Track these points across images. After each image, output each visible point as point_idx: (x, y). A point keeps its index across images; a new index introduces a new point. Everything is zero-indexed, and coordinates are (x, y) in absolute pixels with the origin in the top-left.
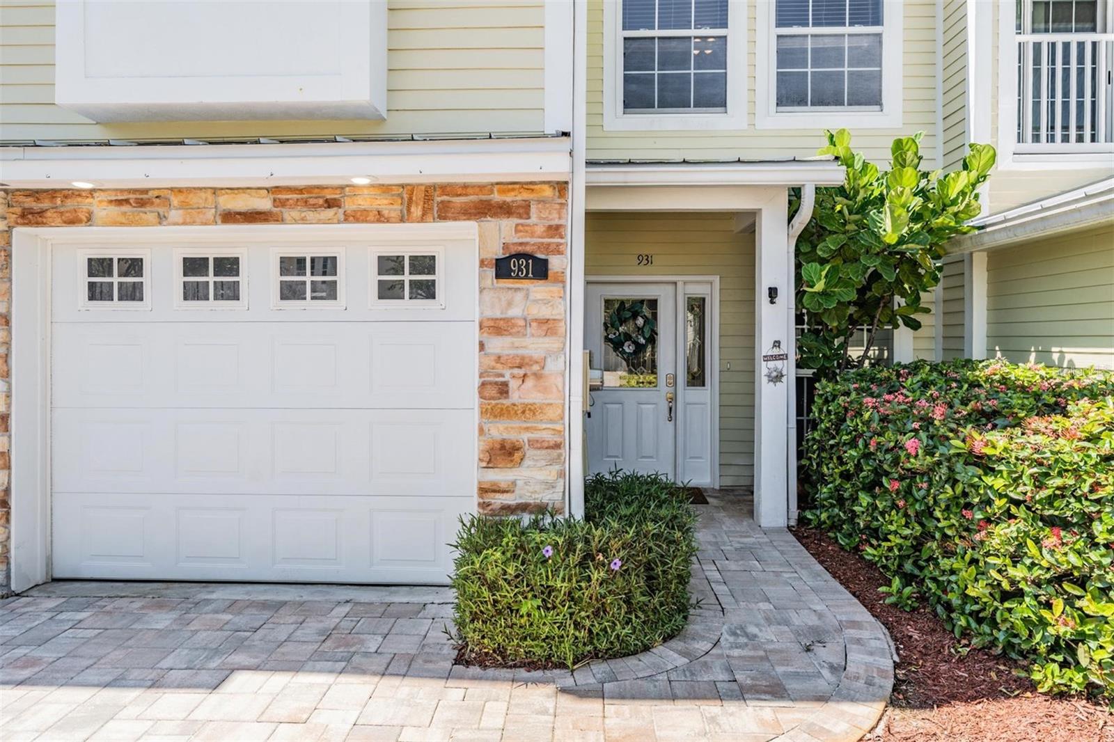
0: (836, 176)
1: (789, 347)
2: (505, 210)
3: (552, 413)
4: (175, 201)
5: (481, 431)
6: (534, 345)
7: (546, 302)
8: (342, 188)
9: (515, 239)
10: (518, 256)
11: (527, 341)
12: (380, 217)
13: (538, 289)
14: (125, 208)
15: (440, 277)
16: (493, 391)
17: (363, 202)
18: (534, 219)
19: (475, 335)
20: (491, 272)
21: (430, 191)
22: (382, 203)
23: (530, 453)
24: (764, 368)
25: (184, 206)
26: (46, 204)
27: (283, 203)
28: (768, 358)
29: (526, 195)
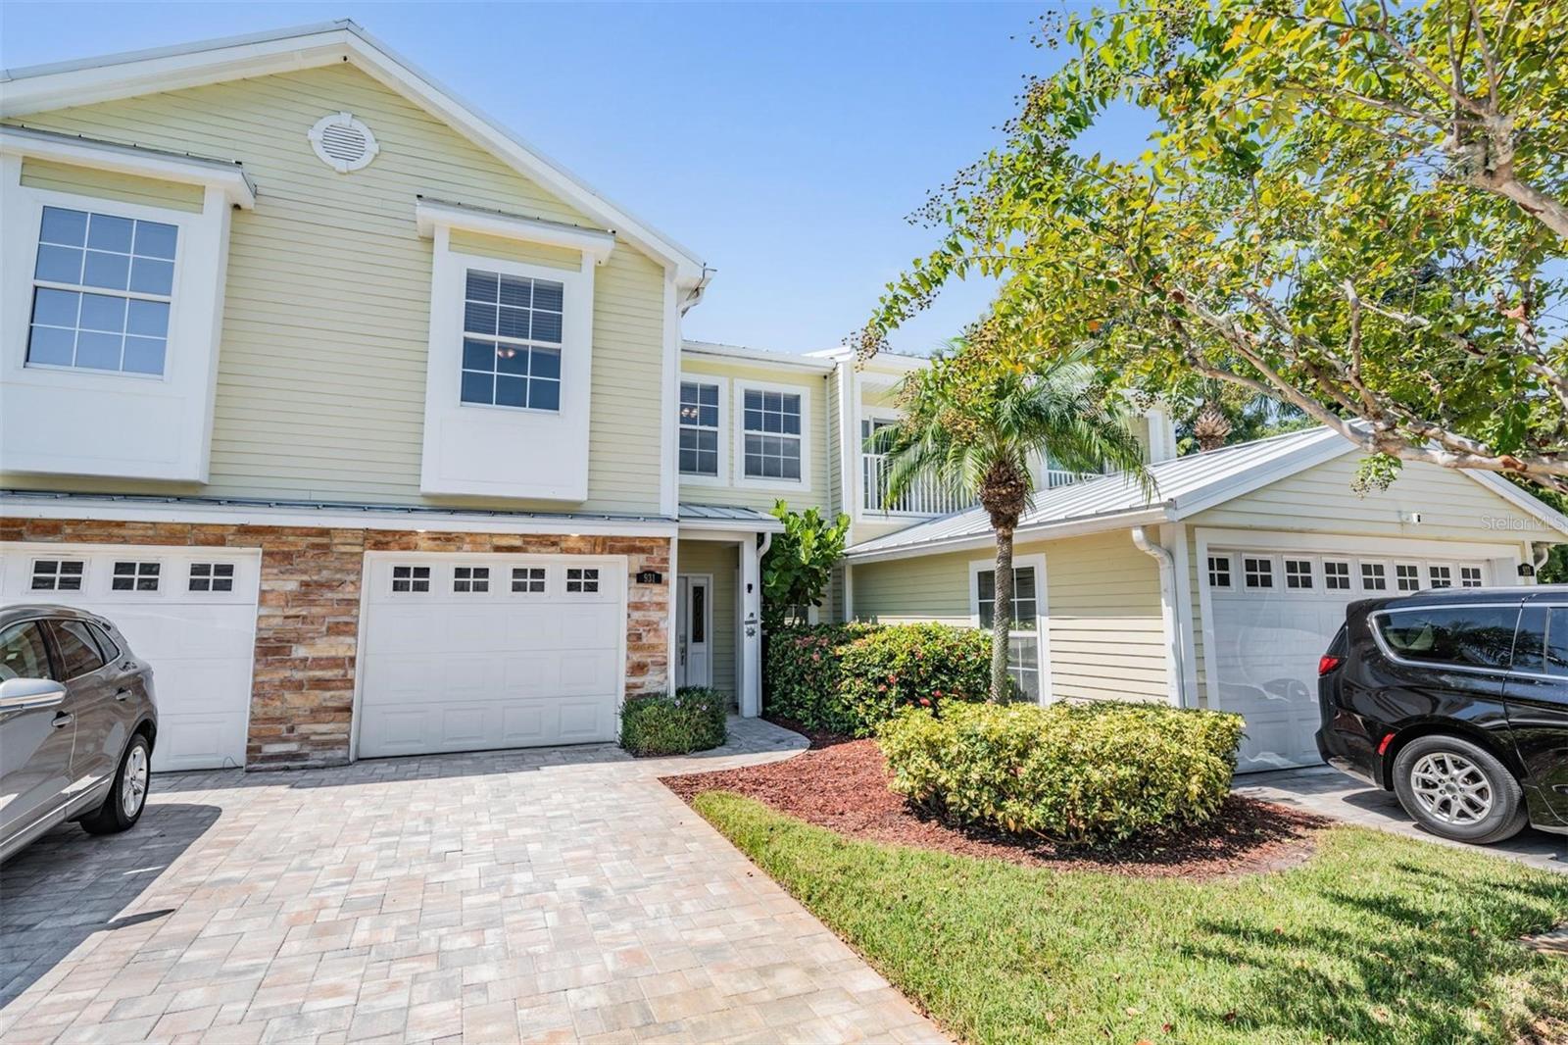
0: (781, 528)
1: (757, 616)
2: (642, 550)
3: (662, 648)
4: (468, 540)
5: (628, 658)
6: (654, 615)
7: (660, 594)
8: (560, 536)
9: (646, 564)
10: (648, 572)
11: (651, 613)
12: (580, 552)
13: (657, 588)
14: (438, 542)
15: (600, 580)
16: (635, 638)
17: (571, 544)
18: (655, 555)
19: (625, 610)
20: (635, 580)
21: (605, 539)
22: (581, 545)
23: (651, 668)
24: (746, 628)
25: (473, 543)
26: (389, 539)
27: (528, 543)
28: (747, 623)
29: (652, 544)
